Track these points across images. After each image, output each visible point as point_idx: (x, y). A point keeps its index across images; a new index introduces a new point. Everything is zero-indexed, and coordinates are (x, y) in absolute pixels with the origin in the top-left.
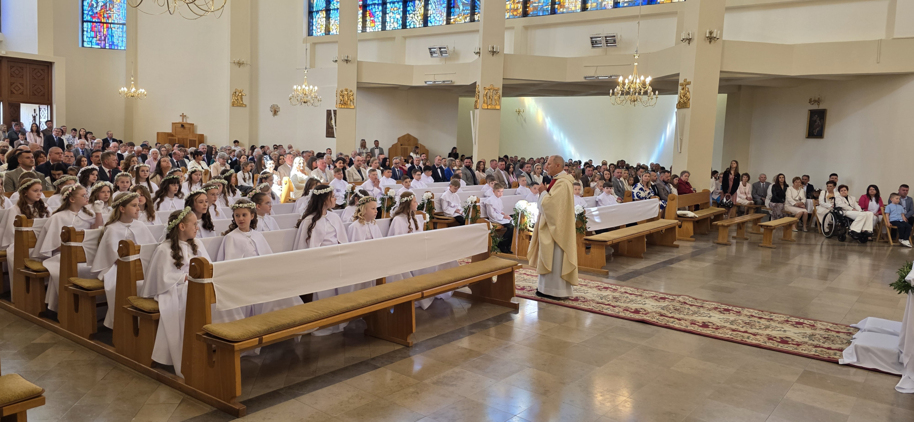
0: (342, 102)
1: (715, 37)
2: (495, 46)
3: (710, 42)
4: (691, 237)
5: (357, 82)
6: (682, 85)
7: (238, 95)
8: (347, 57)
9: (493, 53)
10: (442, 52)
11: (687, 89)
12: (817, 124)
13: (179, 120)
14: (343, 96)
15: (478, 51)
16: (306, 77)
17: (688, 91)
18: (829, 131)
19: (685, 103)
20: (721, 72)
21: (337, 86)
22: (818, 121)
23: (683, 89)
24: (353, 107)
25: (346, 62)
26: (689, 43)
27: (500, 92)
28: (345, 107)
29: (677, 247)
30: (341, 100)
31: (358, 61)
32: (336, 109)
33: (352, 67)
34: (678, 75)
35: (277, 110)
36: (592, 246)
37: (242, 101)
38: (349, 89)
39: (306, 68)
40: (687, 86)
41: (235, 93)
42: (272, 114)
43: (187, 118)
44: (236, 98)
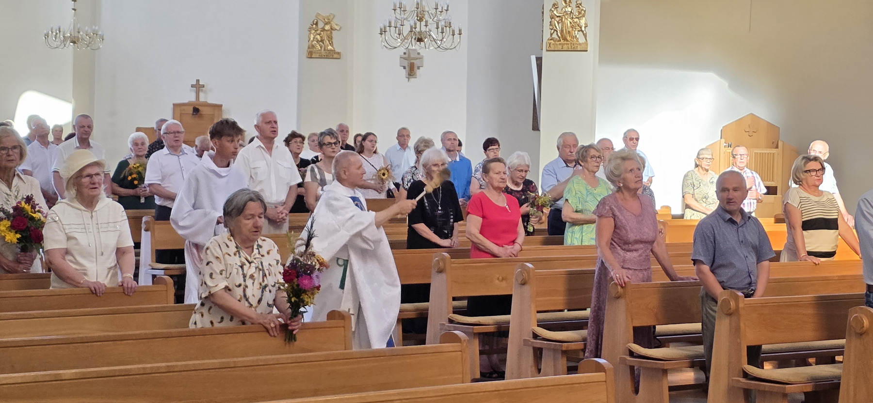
0: (555, 36)
7: (323, 30)
13: (190, 97)
14: (560, 19)
24: (583, 47)
30: (555, 31)
35: (416, 62)
37: (332, 44)
41: (317, 24)
42: (403, 73)
43: (205, 92)
44: (318, 37)
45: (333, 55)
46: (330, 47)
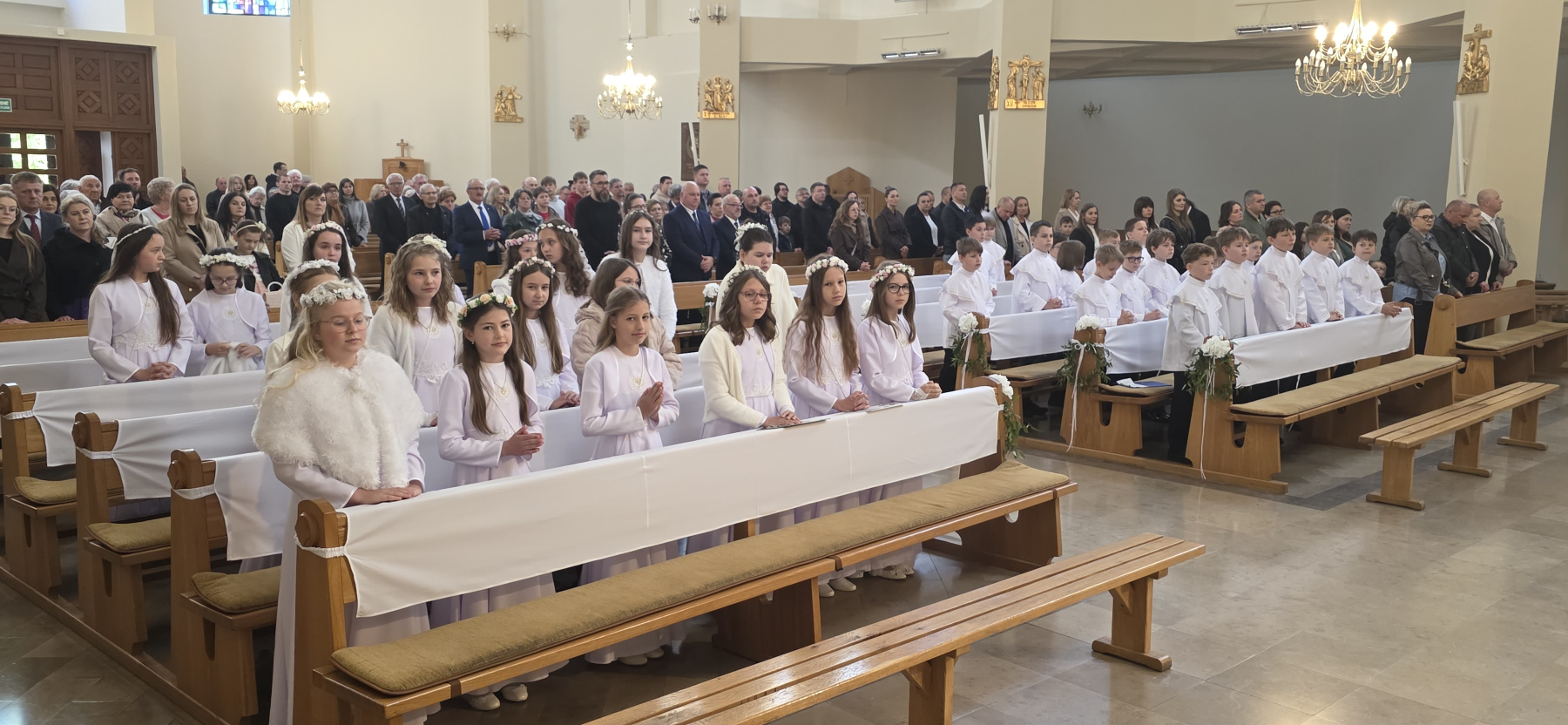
0: (709, 107)
5: (741, 63)
6: (1470, 39)
7: (507, 99)
8: (719, 9)
11: (1482, 48)
13: (395, 153)
14: (712, 94)
16: (630, 57)
17: (1485, 53)
19: (1477, 80)
21: (698, 71)
23: (1472, 49)
24: (732, 115)
25: (716, 20)
27: (1046, 71)
28: (717, 116)
30: (708, 102)
31: (741, 18)
32: (698, 121)
33: (730, 32)
35: (584, 126)
37: (514, 110)
38: (725, 77)
39: (630, 39)
40: (1483, 42)
41: (501, 94)
42: (573, 134)
43: (408, 150)
44: (503, 104)
45: (515, 119)
46: (513, 113)
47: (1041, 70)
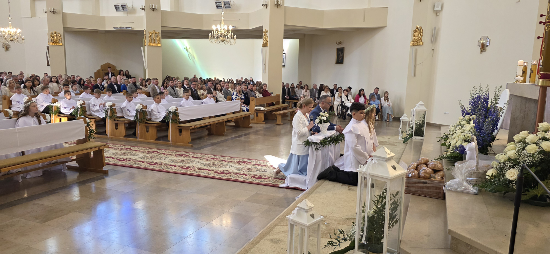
0: (52, 41)
1: (279, 4)
2: (154, 5)
3: (277, 7)
4: (263, 121)
5: (63, 27)
6: (264, 33)
8: (54, 10)
9: (154, 9)
10: (123, 8)
12: (340, 56)
14: (53, 37)
15: (144, 8)
16: (10, 22)
17: (267, 37)
18: (346, 60)
19: (266, 43)
20: (284, 25)
21: (47, 30)
22: (341, 54)
23: (265, 35)
24: (61, 44)
25: (53, 13)
26: (266, 7)
27: (160, 35)
28: (56, 44)
29: (251, 127)
30: (52, 40)
31: (63, 13)
32: (48, 46)
33: (59, 18)
34: (262, 27)
35: (8, 46)
36: (182, 130)
38: (58, 32)
39: (10, 16)
40: (267, 33)
42: (4, 49)
47: (159, 35)
